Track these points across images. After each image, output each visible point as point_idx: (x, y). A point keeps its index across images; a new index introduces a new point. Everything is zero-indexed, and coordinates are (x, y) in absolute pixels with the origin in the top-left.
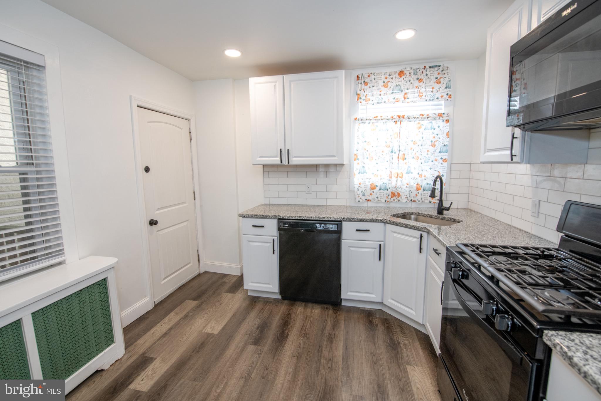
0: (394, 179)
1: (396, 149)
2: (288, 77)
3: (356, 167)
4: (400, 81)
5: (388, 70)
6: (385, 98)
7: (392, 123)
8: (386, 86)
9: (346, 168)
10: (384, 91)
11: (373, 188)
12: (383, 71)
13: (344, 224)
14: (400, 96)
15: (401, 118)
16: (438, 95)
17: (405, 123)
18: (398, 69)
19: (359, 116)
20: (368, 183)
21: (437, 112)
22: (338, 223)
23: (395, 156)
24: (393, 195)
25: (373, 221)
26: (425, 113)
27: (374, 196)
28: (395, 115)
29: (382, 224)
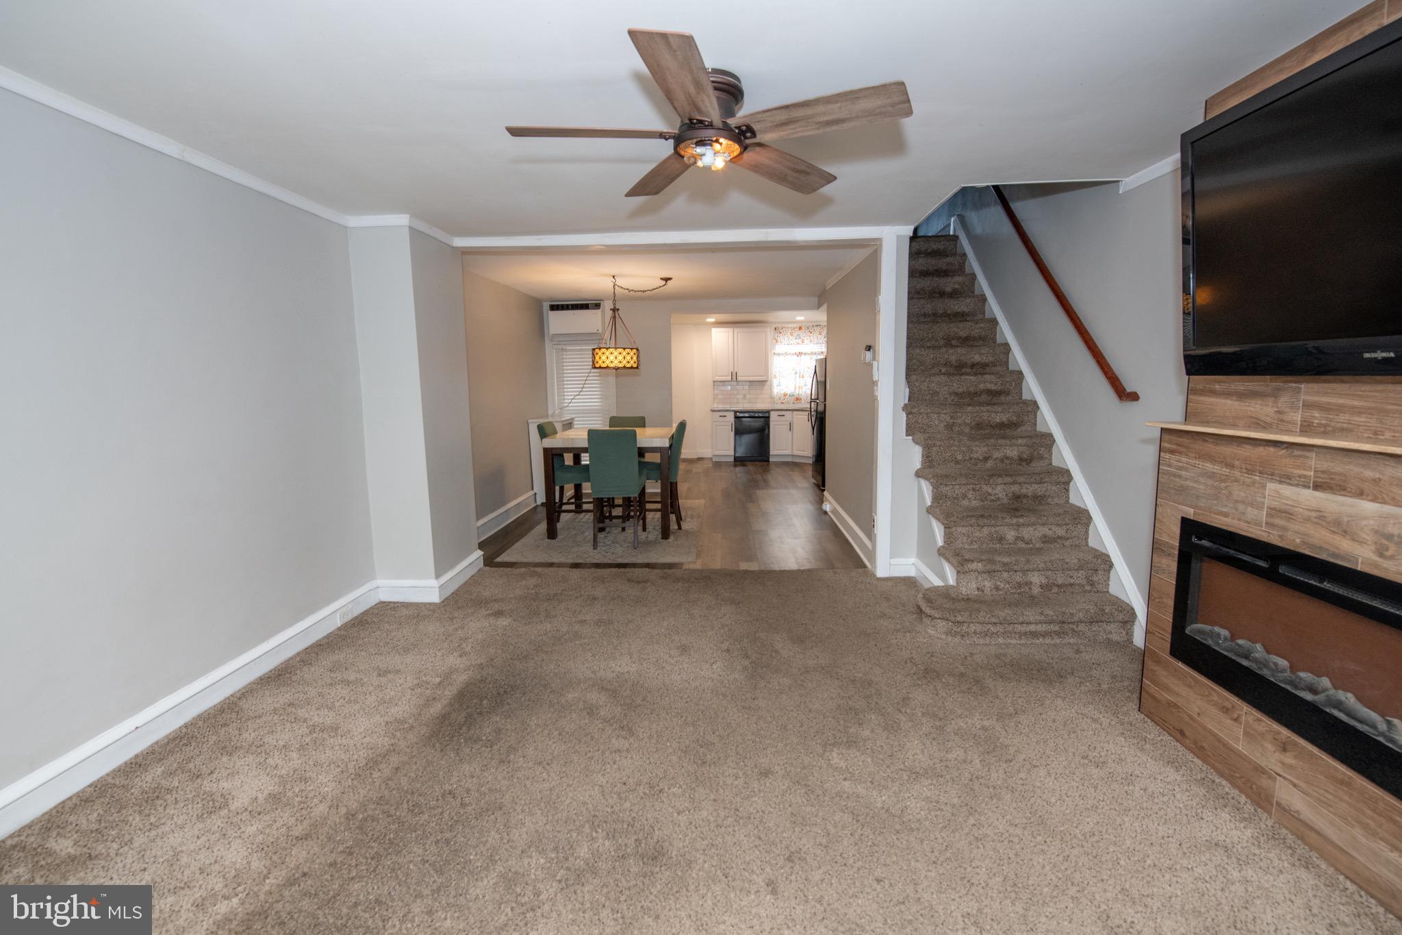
0: (797, 390)
1: (798, 372)
2: (736, 330)
3: (775, 382)
4: (800, 333)
5: (793, 326)
6: (792, 342)
7: (795, 356)
8: (792, 334)
9: (768, 383)
10: (791, 338)
11: (785, 395)
12: (790, 326)
13: (771, 413)
14: (800, 341)
15: (800, 354)
16: (820, 341)
17: (803, 356)
18: (798, 325)
19: (777, 352)
20: (782, 392)
21: (820, 350)
22: (768, 412)
23: (798, 375)
24: (797, 399)
25: (786, 410)
26: (814, 351)
27: (786, 400)
28: (797, 352)
29: (790, 412)
